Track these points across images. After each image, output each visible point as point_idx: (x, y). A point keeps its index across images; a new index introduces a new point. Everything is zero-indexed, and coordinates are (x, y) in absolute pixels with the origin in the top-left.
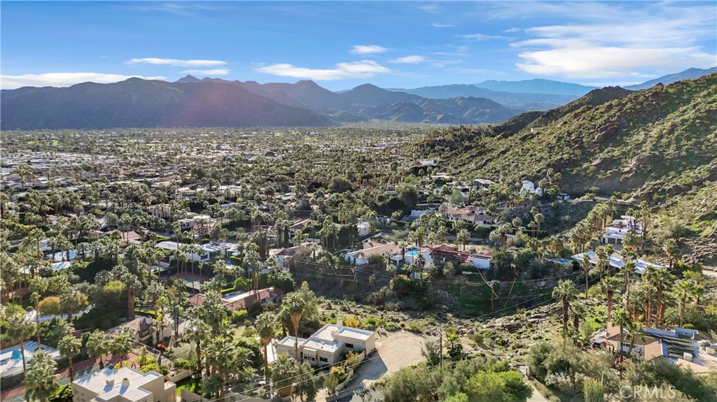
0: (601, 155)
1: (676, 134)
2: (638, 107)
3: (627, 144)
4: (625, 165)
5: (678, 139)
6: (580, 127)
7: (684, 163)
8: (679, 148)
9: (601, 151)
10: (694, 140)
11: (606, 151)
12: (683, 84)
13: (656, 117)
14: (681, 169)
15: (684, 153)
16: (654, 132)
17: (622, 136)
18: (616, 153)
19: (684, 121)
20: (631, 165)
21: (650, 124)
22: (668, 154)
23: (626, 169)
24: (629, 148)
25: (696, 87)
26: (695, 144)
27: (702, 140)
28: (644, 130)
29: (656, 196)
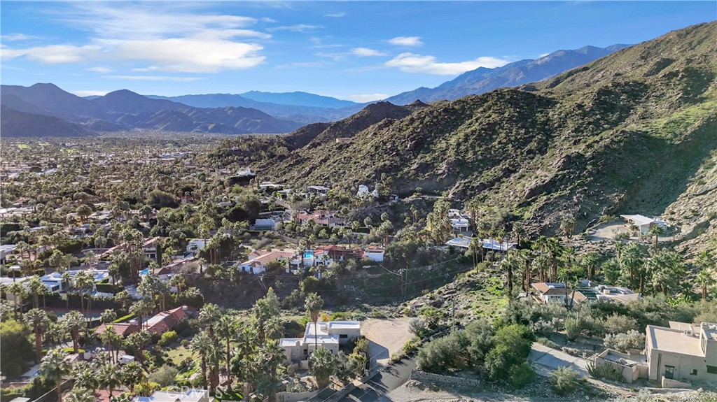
0: (416, 160)
1: (470, 142)
2: (435, 120)
3: (435, 151)
4: (438, 168)
5: (473, 147)
6: (392, 138)
7: (482, 165)
8: (475, 153)
9: (416, 157)
10: (484, 147)
11: (419, 157)
12: (463, 102)
13: (450, 128)
14: (480, 170)
15: (480, 157)
16: (453, 141)
17: (429, 145)
18: (428, 158)
19: (473, 132)
20: (443, 168)
21: (447, 135)
22: (468, 159)
23: (440, 172)
24: (437, 154)
25: (473, 105)
26: (486, 150)
27: (490, 146)
28: (444, 139)
29: (469, 192)
